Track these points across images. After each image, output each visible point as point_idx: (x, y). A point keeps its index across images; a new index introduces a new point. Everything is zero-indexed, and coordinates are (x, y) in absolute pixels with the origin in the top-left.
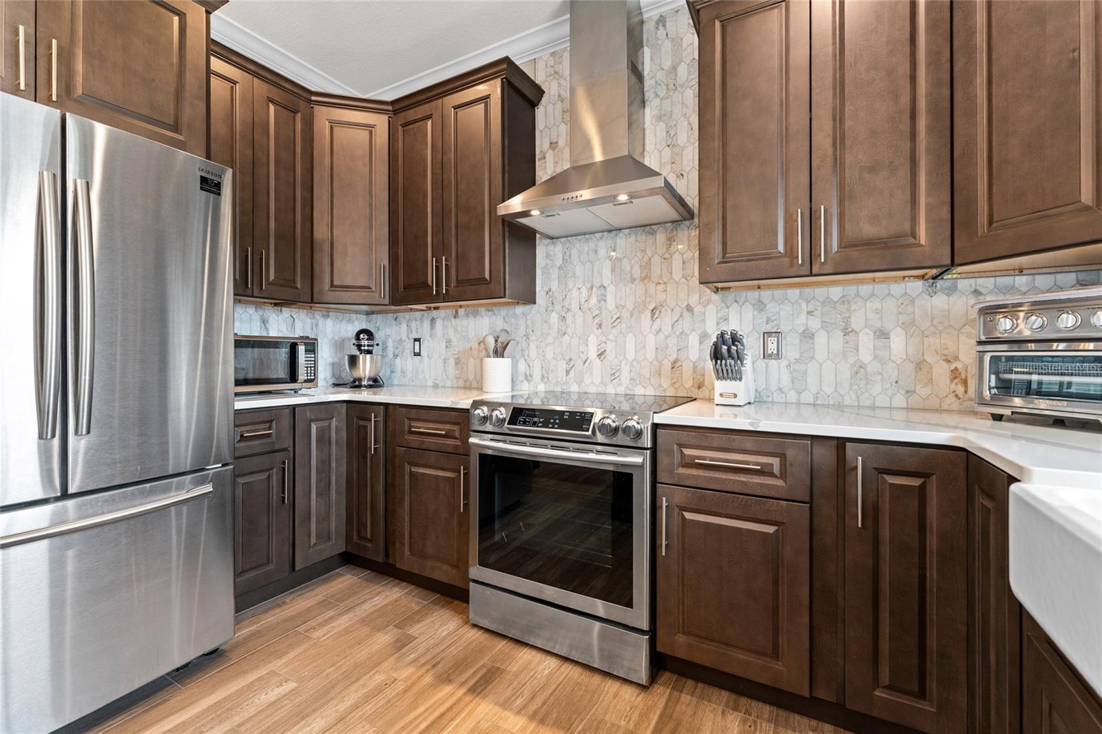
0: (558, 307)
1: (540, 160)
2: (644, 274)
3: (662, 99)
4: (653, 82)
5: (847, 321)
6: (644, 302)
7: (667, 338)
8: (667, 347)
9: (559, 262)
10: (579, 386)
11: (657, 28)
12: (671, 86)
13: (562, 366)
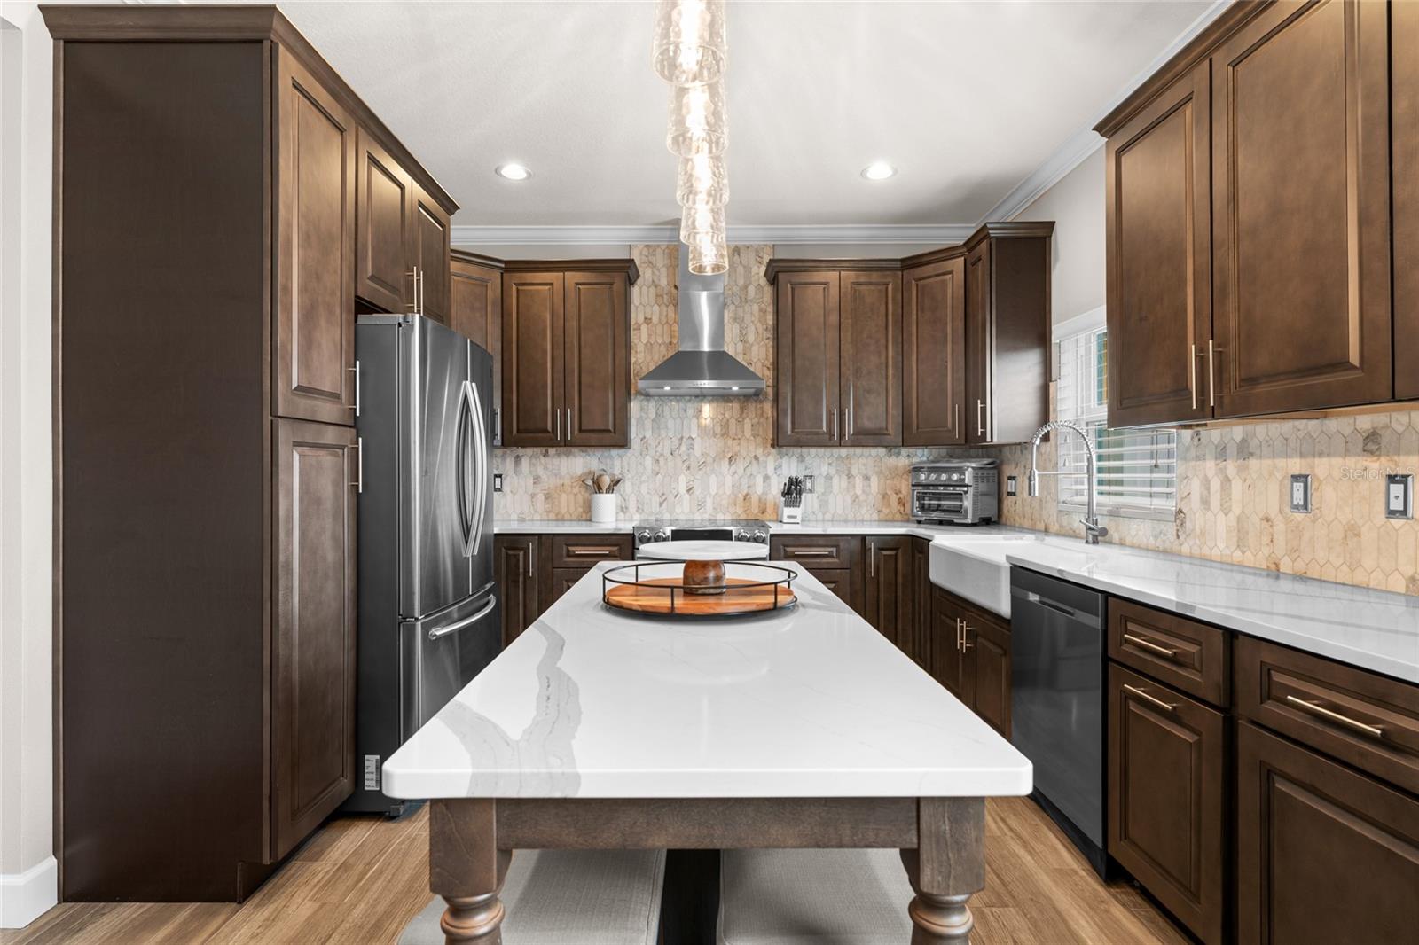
0: (652, 452)
1: (634, 329)
2: (724, 430)
3: (736, 307)
4: (730, 292)
5: (849, 470)
6: (724, 452)
7: (740, 478)
8: (740, 484)
9: (653, 415)
10: (671, 515)
11: (733, 255)
12: (743, 299)
13: (656, 499)
